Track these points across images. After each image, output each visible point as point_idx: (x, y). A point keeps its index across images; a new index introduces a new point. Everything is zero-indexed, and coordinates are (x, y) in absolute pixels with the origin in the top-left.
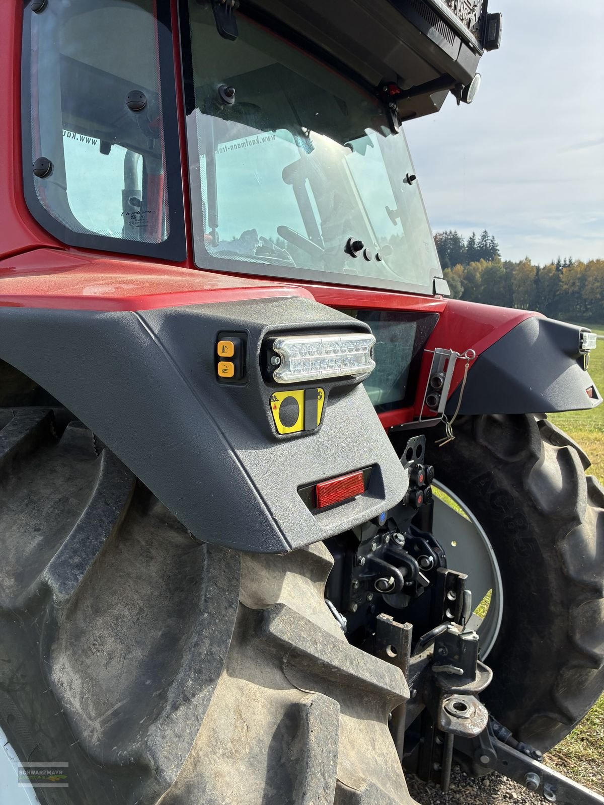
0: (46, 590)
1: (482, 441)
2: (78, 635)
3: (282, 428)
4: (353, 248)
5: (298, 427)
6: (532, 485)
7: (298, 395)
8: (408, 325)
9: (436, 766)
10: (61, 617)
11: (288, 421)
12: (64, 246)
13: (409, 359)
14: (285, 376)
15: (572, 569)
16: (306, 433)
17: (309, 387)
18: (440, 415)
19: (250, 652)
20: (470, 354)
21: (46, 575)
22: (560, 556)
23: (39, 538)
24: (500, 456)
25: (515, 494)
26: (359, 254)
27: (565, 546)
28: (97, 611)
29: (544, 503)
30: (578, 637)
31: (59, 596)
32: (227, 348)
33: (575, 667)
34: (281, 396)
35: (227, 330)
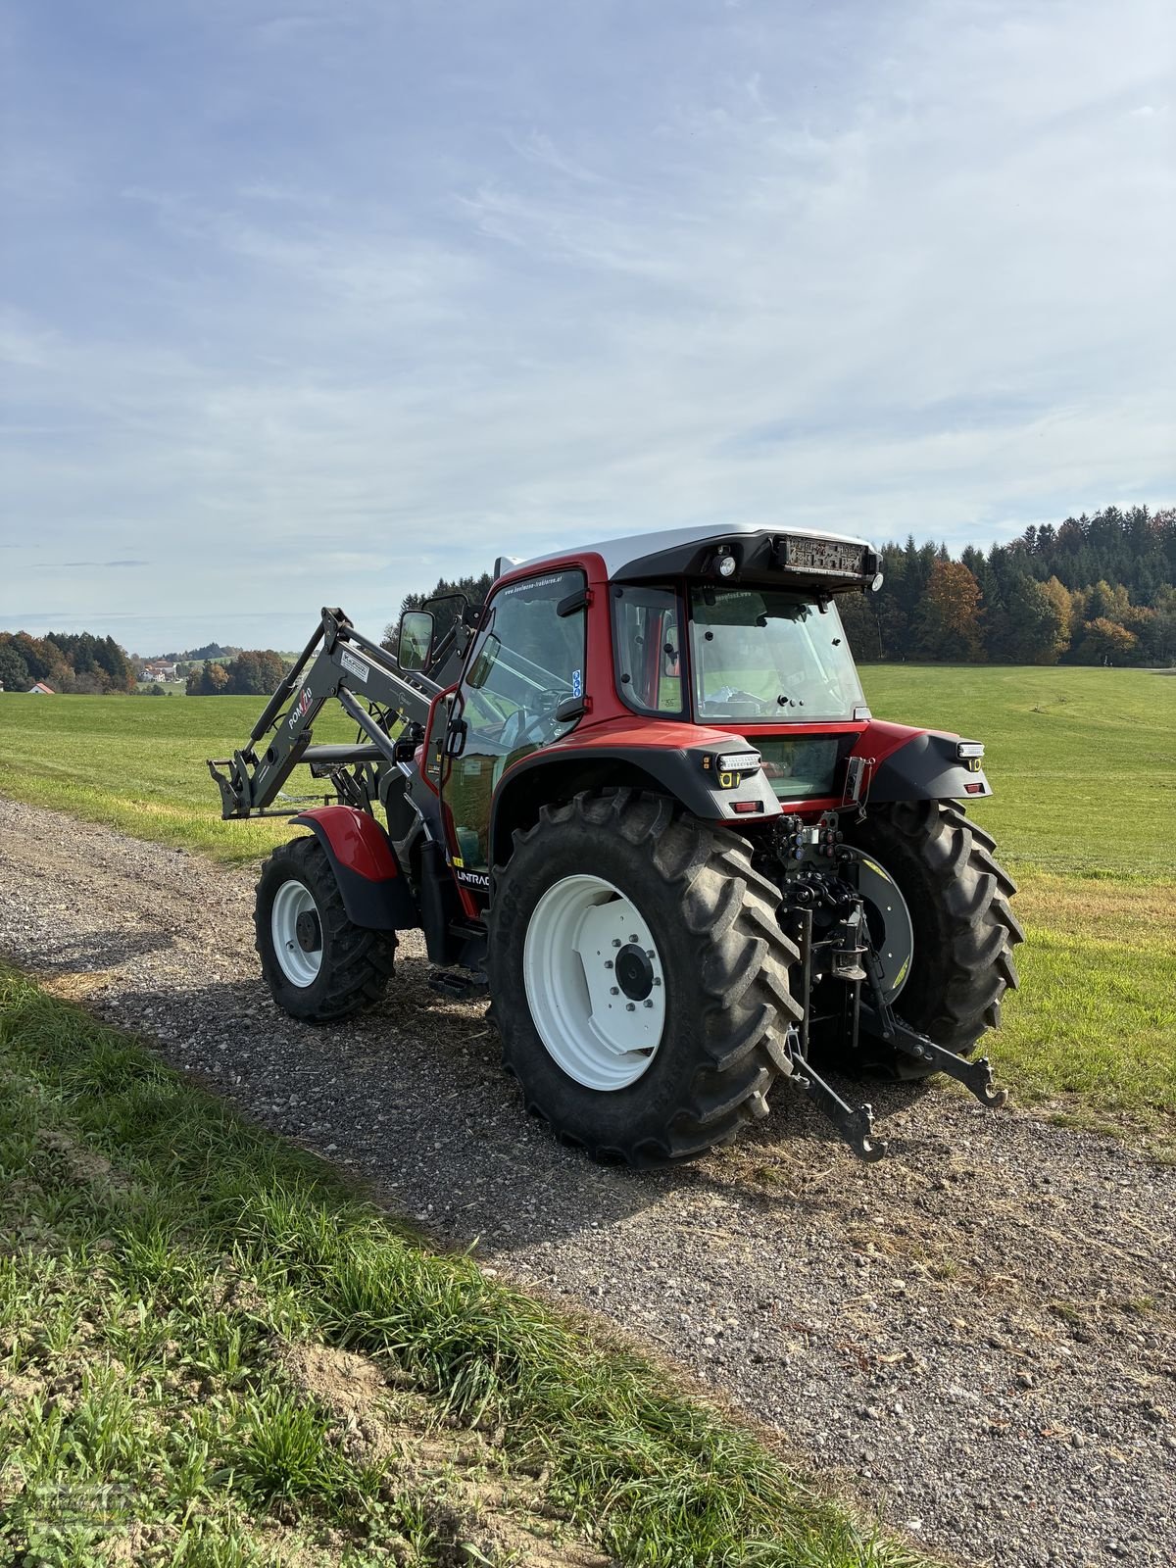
0: (651, 835)
1: (894, 823)
2: (660, 851)
3: (724, 785)
4: (782, 701)
5: (730, 785)
6: (927, 853)
7: (730, 775)
8: (831, 742)
9: (849, 1033)
10: (656, 844)
11: (726, 782)
12: (636, 715)
13: (833, 765)
14: (725, 768)
15: (952, 908)
16: (732, 788)
17: (734, 771)
18: (855, 802)
19: (715, 864)
20: (872, 761)
21: (651, 831)
22: (944, 901)
23: (643, 826)
24: (906, 833)
25: (916, 859)
26: (787, 704)
27: (947, 894)
28: (665, 845)
29: (934, 865)
30: (957, 958)
31: (655, 837)
32: (707, 760)
33: (957, 980)
34: (724, 775)
35: (707, 754)
